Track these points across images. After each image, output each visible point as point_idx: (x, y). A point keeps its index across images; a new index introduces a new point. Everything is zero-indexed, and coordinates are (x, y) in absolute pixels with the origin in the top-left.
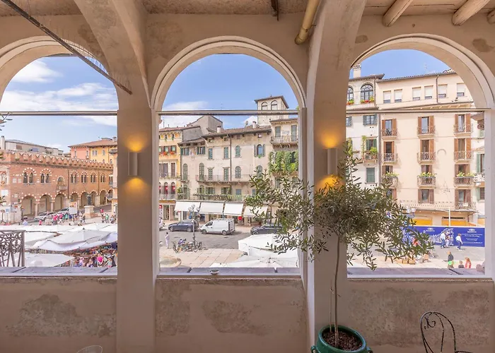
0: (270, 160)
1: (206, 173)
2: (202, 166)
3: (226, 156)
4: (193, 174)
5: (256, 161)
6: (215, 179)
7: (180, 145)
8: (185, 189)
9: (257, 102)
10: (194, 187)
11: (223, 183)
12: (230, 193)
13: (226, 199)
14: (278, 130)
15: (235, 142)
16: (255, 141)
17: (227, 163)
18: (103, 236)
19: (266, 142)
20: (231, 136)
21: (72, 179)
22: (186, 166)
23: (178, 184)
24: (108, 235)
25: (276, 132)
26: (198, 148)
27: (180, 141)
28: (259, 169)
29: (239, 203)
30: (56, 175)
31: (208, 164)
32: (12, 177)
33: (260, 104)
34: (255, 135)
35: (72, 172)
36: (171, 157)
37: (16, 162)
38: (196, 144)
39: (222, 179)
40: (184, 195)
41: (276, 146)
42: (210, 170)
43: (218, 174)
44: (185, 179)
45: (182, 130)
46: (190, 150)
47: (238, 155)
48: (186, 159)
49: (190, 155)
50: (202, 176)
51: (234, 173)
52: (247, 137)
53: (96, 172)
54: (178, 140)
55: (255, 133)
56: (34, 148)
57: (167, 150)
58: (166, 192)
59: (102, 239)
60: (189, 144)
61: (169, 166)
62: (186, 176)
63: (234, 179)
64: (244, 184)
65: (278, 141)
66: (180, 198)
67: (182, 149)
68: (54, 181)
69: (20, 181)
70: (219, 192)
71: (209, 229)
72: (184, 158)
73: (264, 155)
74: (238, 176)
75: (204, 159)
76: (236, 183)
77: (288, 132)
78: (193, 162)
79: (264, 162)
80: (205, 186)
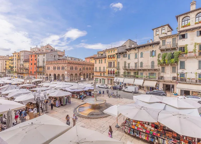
0: (159, 57)
1: (127, 65)
2: (125, 62)
3: (136, 58)
4: (122, 66)
5: (151, 59)
6: (131, 68)
7: (117, 54)
8: (119, 72)
9: (153, 30)
10: (122, 72)
11: (134, 70)
12: (138, 74)
13: (135, 77)
14: (164, 42)
15: (141, 51)
16: (150, 49)
17: (136, 61)
18: (83, 88)
19: (156, 49)
20: (139, 48)
21: (84, 69)
22: (119, 63)
23: (116, 71)
24: (85, 88)
25: (163, 43)
26: (124, 55)
27: (117, 52)
28: (153, 63)
29: (142, 79)
30: (79, 67)
31: (128, 61)
32: (68, 68)
33: (155, 31)
34: (151, 46)
35: (84, 66)
36: (113, 59)
37: (69, 63)
38: (123, 53)
39: (134, 68)
40: (118, 75)
41: (162, 50)
42: (129, 64)
43: (132, 66)
44: (118, 69)
45: (117, 48)
46: (121, 56)
47: (142, 56)
48: (119, 60)
49: (120, 58)
50: (125, 67)
51: (139, 65)
52: (146, 48)
53: (91, 67)
54: (116, 52)
55: (150, 45)
56: (75, 59)
57: (112, 57)
58: (111, 73)
59: (82, 89)
60: (120, 53)
61: (113, 63)
62: (119, 67)
63: (140, 68)
64: (144, 70)
65: (163, 47)
66: (116, 76)
67: (117, 56)
68: (79, 69)
69: (70, 69)
70: (132, 74)
71: (126, 90)
72: (118, 59)
73: (155, 56)
74: (141, 66)
75: (126, 59)
76: (140, 70)
77: (170, 42)
78: (122, 60)
79: (155, 59)
80: (127, 71)
